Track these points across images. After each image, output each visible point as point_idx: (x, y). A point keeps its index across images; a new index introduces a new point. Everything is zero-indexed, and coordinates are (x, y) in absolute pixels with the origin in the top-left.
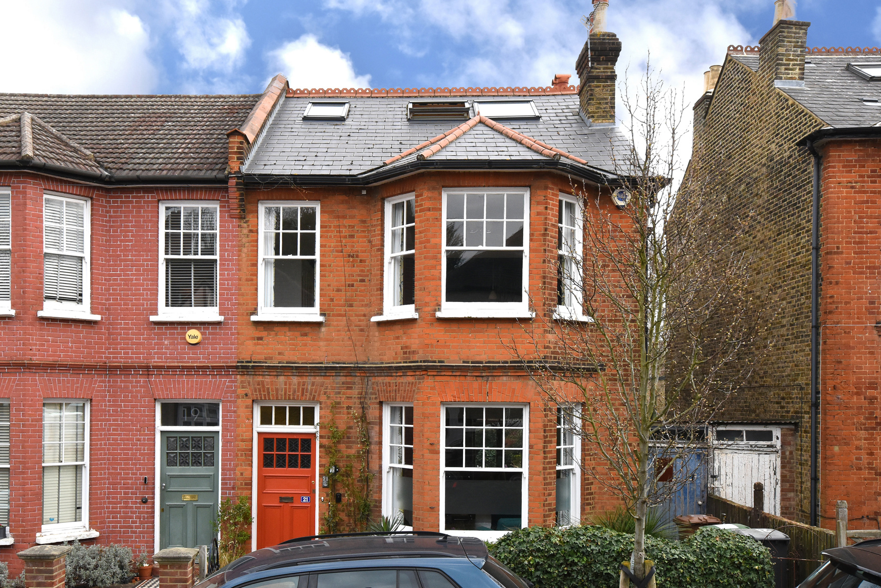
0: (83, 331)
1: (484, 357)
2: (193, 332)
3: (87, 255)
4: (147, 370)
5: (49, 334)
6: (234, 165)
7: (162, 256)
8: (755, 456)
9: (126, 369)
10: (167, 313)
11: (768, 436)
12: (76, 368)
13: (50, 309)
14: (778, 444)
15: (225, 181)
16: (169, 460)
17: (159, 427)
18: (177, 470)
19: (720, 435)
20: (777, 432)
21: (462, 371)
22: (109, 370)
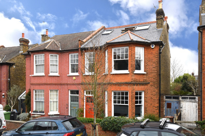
0: (57, 78)
1: (119, 82)
2: (74, 77)
3: (58, 64)
4: (67, 84)
5: (50, 78)
6: (80, 46)
7: (70, 64)
8: (191, 103)
9: (64, 84)
10: (71, 74)
11: (195, 98)
12: (55, 84)
13: (51, 74)
14: (197, 100)
15: (78, 49)
16: (72, 101)
17: (70, 95)
18: (72, 103)
19: (183, 98)
20: (197, 98)
21: (115, 84)
22: (61, 84)
